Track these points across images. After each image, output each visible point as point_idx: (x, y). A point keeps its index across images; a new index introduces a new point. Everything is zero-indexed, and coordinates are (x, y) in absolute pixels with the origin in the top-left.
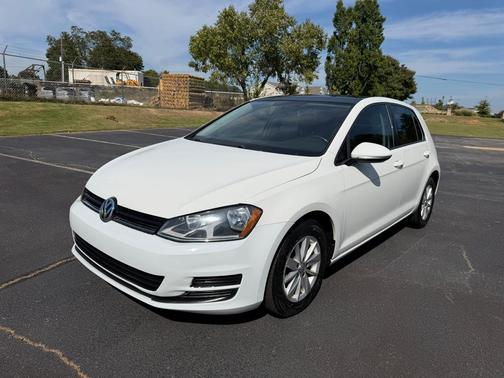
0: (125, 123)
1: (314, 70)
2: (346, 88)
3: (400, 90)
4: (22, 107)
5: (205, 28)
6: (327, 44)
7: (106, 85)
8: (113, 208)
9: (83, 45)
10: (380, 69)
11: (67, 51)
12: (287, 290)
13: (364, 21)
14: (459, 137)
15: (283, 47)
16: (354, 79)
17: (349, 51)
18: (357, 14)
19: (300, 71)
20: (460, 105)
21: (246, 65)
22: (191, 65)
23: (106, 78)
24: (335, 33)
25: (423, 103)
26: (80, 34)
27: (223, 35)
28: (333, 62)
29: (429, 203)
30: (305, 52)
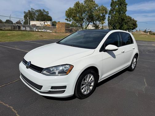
0: (45, 37)
1: (104, 21)
2: (114, 26)
3: (132, 26)
4: (15, 33)
5: (70, 8)
6: (108, 12)
7: (41, 26)
8: (30, 65)
9: (34, 14)
10: (125, 20)
11: (30, 16)
12: (83, 91)
13: (120, 5)
14: (151, 42)
15: (94, 14)
16: (117, 23)
17: (115, 14)
18: (118, 3)
19: (100, 21)
20: (152, 31)
21: (83, 19)
22: (66, 19)
23: (41, 24)
24: (111, 9)
25: (140, 31)
26: (33, 11)
27: (76, 10)
28: (110, 18)
29: (135, 63)
30: (101, 15)
